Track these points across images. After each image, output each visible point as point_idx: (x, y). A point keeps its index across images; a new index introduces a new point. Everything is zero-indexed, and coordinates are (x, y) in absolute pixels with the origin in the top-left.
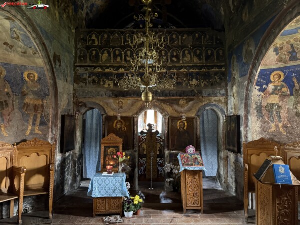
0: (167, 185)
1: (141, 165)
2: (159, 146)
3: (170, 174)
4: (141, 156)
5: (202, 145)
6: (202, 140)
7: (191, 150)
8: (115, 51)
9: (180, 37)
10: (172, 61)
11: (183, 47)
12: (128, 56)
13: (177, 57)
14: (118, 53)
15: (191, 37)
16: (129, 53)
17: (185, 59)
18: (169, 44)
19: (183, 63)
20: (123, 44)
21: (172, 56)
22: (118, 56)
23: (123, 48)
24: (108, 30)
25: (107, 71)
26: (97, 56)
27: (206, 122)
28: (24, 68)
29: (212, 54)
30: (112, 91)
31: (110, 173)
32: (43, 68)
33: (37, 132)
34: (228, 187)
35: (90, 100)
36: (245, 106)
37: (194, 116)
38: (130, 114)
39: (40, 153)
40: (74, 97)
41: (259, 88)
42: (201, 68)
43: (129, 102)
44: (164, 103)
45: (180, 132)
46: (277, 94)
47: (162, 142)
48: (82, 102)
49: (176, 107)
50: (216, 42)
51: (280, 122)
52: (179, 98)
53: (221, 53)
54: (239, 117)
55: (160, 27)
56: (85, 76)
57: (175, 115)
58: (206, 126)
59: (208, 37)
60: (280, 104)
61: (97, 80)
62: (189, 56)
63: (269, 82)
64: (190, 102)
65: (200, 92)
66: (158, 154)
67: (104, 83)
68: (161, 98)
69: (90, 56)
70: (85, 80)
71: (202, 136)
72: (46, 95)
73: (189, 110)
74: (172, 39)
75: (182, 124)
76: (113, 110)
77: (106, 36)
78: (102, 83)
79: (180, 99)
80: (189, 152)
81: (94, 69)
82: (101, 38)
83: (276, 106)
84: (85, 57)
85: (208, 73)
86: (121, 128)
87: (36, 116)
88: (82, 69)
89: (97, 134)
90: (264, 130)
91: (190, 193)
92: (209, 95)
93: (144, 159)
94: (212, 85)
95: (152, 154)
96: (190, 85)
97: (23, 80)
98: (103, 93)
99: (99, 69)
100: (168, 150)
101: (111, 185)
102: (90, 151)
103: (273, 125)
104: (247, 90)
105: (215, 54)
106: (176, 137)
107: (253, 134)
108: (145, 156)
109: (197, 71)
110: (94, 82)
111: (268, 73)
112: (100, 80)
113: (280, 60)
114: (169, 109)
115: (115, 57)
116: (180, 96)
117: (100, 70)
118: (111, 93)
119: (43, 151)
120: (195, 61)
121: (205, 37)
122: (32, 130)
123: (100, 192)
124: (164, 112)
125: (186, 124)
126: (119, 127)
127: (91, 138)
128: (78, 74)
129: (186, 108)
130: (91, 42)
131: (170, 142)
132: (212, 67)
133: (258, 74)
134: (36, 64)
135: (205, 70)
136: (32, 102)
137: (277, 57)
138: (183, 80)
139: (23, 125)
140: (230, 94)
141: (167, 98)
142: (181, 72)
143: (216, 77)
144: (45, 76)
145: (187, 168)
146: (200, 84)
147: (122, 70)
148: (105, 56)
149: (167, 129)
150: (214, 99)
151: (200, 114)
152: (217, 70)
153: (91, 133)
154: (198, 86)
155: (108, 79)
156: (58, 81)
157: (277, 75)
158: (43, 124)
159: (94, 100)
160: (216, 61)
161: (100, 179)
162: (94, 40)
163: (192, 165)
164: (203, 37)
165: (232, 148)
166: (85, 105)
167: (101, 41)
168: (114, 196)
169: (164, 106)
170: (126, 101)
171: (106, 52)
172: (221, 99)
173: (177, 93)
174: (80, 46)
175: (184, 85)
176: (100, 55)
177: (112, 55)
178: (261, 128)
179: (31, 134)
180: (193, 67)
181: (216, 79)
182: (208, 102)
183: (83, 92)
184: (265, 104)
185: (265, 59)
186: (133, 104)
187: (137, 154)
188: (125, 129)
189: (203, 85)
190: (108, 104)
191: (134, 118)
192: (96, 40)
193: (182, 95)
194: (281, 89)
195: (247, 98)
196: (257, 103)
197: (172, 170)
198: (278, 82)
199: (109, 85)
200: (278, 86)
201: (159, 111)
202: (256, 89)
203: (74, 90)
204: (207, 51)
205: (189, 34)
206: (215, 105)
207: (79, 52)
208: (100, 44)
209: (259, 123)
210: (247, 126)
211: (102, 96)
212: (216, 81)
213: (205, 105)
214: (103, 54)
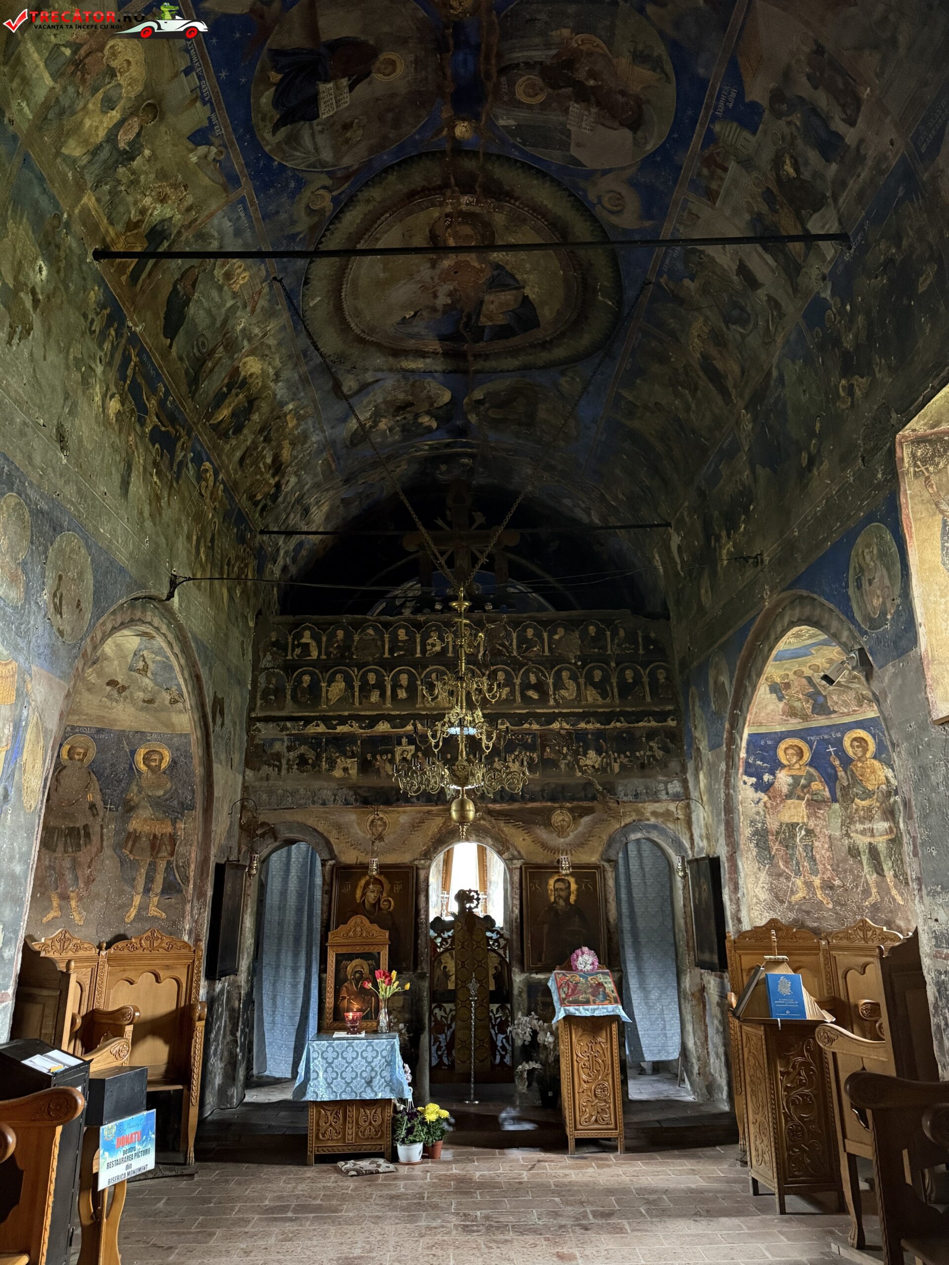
0: (522, 1087)
1: (438, 1028)
2: (493, 961)
3: (532, 1049)
4: (439, 997)
5: (629, 954)
6: (628, 940)
7: (586, 959)
8: (365, 675)
9: (545, 635)
10: (526, 699)
11: (553, 662)
12: (401, 686)
13: (539, 687)
14: (372, 678)
15: (577, 634)
16: (404, 679)
17: (563, 692)
18: (515, 653)
19: (558, 705)
20: (386, 655)
21: (527, 686)
22: (374, 686)
23: (388, 665)
24: (345, 619)
25: (340, 729)
26: (314, 691)
27: (636, 881)
28: (141, 736)
29: (637, 680)
30: (354, 788)
31: (354, 1030)
32: (186, 736)
33: (153, 911)
34: (711, 1088)
35: (288, 816)
36: (726, 829)
37: (594, 859)
38: (405, 858)
39: (162, 974)
40: (243, 807)
41: (754, 780)
42: (607, 718)
43: (403, 819)
44: (507, 822)
45: (556, 913)
46: (800, 798)
47: (504, 948)
48: (264, 824)
49: (543, 833)
50: (646, 648)
51: (815, 872)
52: (549, 804)
53: (661, 676)
54: (714, 863)
55: (489, 607)
56: (277, 747)
57: (541, 858)
58: (637, 894)
59: (622, 633)
60: (811, 824)
61: (311, 755)
62: (571, 685)
63: (776, 766)
64: (581, 816)
65: (610, 789)
66: (492, 987)
67: (332, 764)
68: (497, 807)
69: (294, 691)
70: (278, 756)
71: (626, 925)
72: (186, 807)
73: (581, 843)
74: (522, 640)
75: (560, 885)
76: (355, 845)
77: (340, 634)
78: (324, 765)
79: (552, 810)
80: (580, 967)
81: (305, 725)
82: (327, 640)
83: (801, 829)
84: (279, 692)
85: (628, 731)
86: (379, 900)
87: (153, 867)
88: (271, 725)
89: (298, 925)
90: (777, 897)
91: (585, 1086)
92: (636, 796)
93: (449, 1006)
94: (643, 766)
95: (473, 987)
96: (580, 768)
97: (132, 769)
98: (327, 794)
99: (318, 725)
100: (522, 971)
101: (360, 1064)
102: (274, 984)
103: (799, 882)
104: (727, 785)
105: (646, 679)
106: (546, 928)
107: (750, 909)
108: (451, 996)
109: (598, 725)
110: (302, 761)
111: (769, 742)
112: (318, 757)
113: (792, 712)
114: (521, 840)
115: (366, 689)
116: (553, 799)
117: (322, 728)
118: (351, 793)
119: (168, 967)
120: (590, 699)
121: (615, 634)
122: (143, 907)
123: (329, 1085)
124: (508, 849)
125: (574, 887)
126: (371, 897)
127: (280, 939)
128: (257, 741)
129: (572, 835)
130: (298, 651)
131: (527, 944)
132: (639, 716)
133: (744, 744)
134: (171, 725)
135: (618, 725)
136: (147, 828)
137: (781, 705)
138: (560, 752)
139: (121, 892)
140: (694, 794)
141: (516, 806)
142: (550, 730)
143: (651, 744)
144: (188, 756)
145: (572, 1009)
146: (607, 764)
147: (383, 727)
148: (338, 688)
149: (517, 902)
150: (650, 807)
151: (612, 855)
152: (653, 724)
153: (281, 924)
154: (603, 769)
155: (344, 754)
156: (216, 767)
157: (792, 747)
158: (171, 888)
159: (299, 817)
160: (648, 699)
161: (330, 1045)
162: (308, 644)
163: (587, 1002)
164: (608, 633)
165: (706, 957)
166: (273, 833)
167: (327, 648)
168: (368, 1095)
169: (508, 830)
170: (395, 815)
171: (339, 676)
172: (672, 807)
173: (543, 791)
174: (267, 661)
175: (563, 766)
176: (323, 685)
177: (357, 684)
178: (771, 890)
179: (139, 917)
180: (584, 716)
181: (651, 749)
182: (634, 817)
183: (271, 792)
184: (773, 824)
185: (753, 709)
186: (416, 826)
187: (426, 984)
188: (389, 904)
189: (616, 767)
190: (339, 827)
191: (417, 869)
192: (314, 644)
193: (557, 795)
194: (807, 786)
195: (729, 808)
196: (753, 822)
197: (535, 1033)
198: (797, 766)
199: (345, 770)
200: (801, 777)
201: (493, 846)
202: (745, 783)
203: (245, 788)
204: (622, 672)
205: (570, 625)
206: (655, 827)
207: (262, 679)
208: (324, 657)
209: (763, 876)
210: (736, 888)
211: (324, 804)
212: (654, 757)
213: (626, 825)
214: (330, 682)
